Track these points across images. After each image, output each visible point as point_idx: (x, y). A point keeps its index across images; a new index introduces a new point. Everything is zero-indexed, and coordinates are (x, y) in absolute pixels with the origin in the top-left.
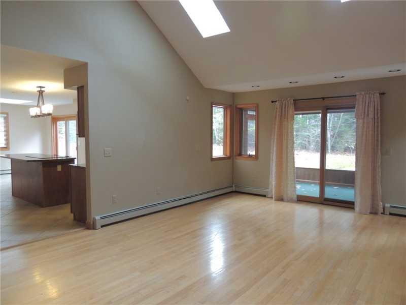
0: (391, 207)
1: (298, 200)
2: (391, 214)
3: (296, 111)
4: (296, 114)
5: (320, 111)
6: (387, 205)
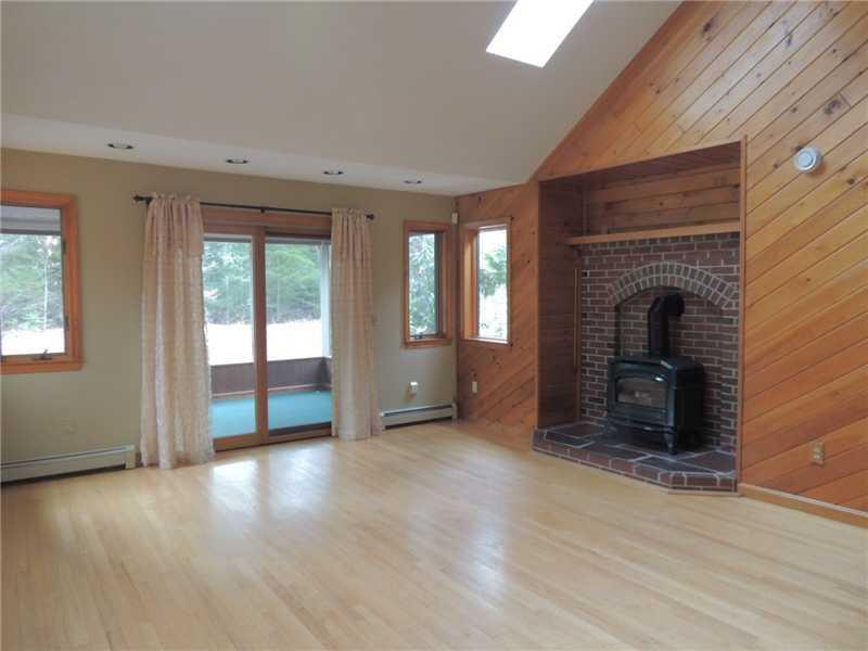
0: (387, 415)
1: (217, 451)
2: (388, 428)
3: (206, 231)
4: (207, 239)
5: (250, 237)
6: (382, 414)
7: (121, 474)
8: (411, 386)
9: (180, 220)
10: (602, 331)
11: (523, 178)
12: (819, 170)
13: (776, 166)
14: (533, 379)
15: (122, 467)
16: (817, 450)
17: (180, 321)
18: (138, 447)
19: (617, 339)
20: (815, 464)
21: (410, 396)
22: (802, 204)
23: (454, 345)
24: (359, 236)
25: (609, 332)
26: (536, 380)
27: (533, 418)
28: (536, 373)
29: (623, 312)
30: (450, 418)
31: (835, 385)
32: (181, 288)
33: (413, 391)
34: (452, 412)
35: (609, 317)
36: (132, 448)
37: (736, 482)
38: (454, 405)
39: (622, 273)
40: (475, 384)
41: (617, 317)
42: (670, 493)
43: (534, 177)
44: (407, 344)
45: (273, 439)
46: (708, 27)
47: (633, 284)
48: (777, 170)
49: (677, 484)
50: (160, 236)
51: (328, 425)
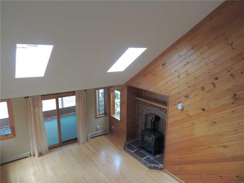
0: (91, 135)
1: (49, 149)
2: (91, 138)
6: (90, 135)
7: (27, 158)
8: (97, 128)
9: (36, 101)
10: (142, 120)
11: (123, 83)
12: (182, 110)
13: (174, 105)
14: (125, 130)
15: (27, 157)
16: (178, 168)
17: (38, 124)
18: (30, 152)
19: (146, 122)
20: (177, 170)
21: (97, 130)
22: (179, 116)
23: (109, 116)
24: (83, 95)
25: (144, 120)
26: (126, 131)
27: (125, 139)
28: (126, 129)
29: (147, 116)
30: (108, 133)
31: (182, 156)
32: (38, 116)
33: (98, 128)
34: (108, 132)
35: (144, 117)
36: (29, 152)
37: (163, 168)
38: (109, 130)
39: (147, 108)
40: (113, 127)
41: (146, 117)
42: (148, 170)
43: (126, 83)
44: (96, 118)
45: (63, 144)
46: (163, 65)
47: (149, 111)
48: (175, 106)
49: (150, 168)
50: (31, 105)
51: (76, 139)
